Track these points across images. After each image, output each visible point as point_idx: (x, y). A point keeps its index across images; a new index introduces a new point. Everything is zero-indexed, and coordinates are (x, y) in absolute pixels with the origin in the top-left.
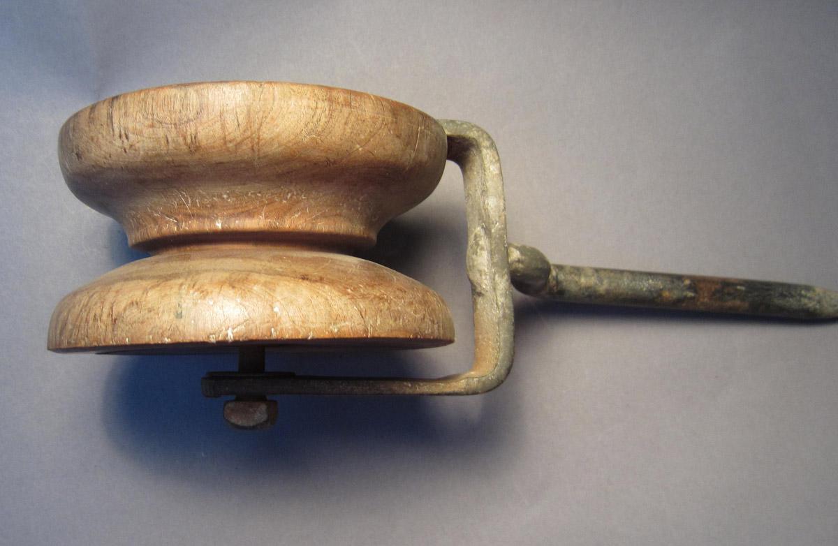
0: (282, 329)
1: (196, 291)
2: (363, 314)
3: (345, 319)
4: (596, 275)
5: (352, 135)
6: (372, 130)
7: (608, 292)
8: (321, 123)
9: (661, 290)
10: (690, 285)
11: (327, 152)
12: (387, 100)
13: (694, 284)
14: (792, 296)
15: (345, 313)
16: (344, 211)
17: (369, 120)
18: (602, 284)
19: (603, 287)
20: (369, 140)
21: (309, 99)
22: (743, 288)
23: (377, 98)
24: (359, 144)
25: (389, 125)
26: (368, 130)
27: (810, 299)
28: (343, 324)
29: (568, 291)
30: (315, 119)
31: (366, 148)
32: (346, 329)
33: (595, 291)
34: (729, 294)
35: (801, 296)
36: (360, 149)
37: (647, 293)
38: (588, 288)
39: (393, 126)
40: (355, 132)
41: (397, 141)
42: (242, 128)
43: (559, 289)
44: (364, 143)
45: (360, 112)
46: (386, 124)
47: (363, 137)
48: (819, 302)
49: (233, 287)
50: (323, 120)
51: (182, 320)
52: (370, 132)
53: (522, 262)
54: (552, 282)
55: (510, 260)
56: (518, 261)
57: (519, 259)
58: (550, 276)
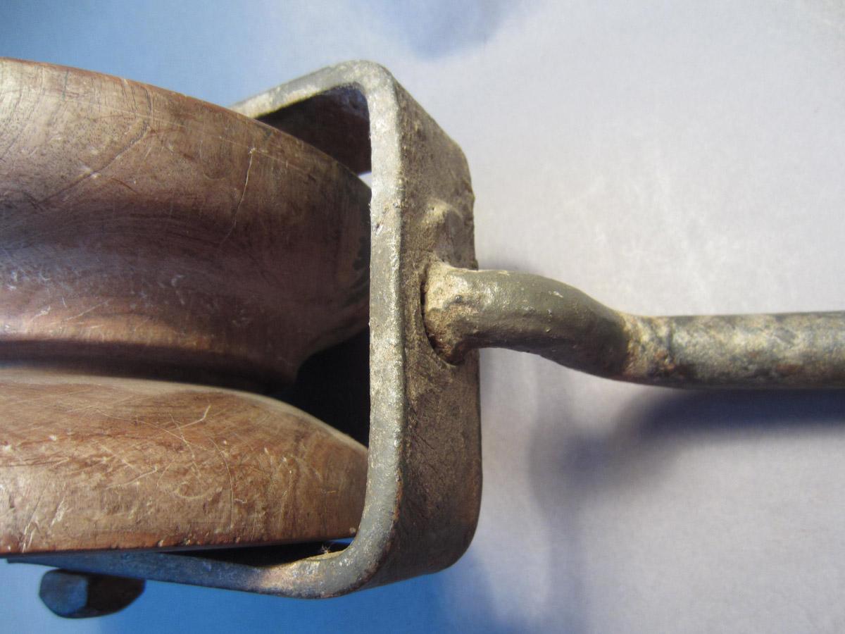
4: (777, 325)
5: (68, 146)
6: (116, 139)
7: (809, 358)
11: (17, 180)
12: (161, 91)
16: (147, 305)
17: (109, 120)
19: (796, 347)
20: (112, 158)
23: (135, 85)
24: (87, 164)
25: (162, 134)
26: (107, 139)
29: (703, 365)
31: (109, 174)
33: (775, 361)
36: (95, 176)
38: (753, 355)
39: (175, 136)
40: (74, 140)
41: (185, 164)
43: (678, 362)
44: (98, 165)
45: (85, 104)
46: (153, 131)
47: (95, 152)
52: (112, 141)
53: (470, 303)
54: (655, 350)
55: (441, 302)
56: (459, 301)
57: (461, 297)
58: (645, 337)
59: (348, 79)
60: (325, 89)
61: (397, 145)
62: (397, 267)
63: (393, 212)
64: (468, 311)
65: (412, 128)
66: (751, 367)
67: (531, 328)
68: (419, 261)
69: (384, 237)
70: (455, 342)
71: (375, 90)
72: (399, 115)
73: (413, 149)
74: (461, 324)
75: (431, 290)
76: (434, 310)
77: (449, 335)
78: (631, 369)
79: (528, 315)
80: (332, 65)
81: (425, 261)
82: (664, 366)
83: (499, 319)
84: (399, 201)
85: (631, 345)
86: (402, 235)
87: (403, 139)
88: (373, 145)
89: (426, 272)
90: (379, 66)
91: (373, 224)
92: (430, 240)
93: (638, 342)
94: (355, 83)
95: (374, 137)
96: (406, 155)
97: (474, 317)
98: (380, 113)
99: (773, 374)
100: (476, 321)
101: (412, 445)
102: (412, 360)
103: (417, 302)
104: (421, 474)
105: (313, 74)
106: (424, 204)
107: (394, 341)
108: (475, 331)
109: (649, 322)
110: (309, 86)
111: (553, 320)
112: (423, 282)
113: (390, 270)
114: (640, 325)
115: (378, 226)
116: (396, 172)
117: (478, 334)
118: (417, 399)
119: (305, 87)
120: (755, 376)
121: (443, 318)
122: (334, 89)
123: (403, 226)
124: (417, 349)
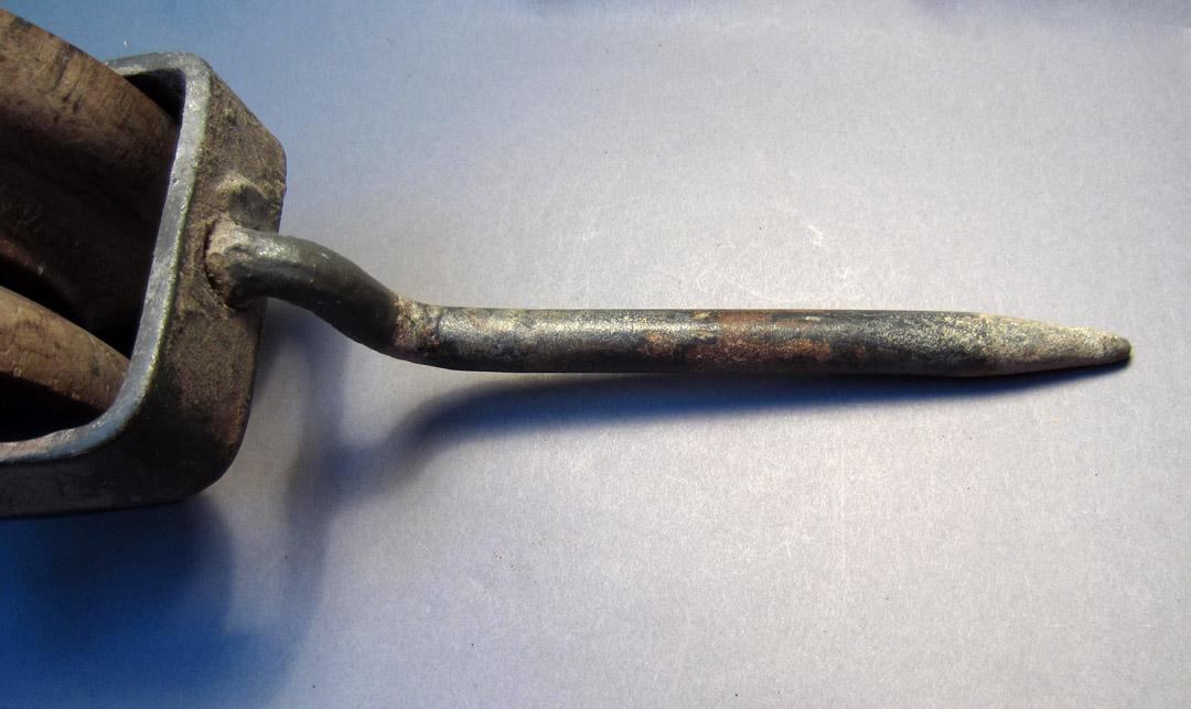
4: (524, 314)
19: (533, 331)
29: (463, 342)
33: (518, 341)
37: (618, 338)
38: (501, 336)
43: (442, 339)
53: (246, 251)
54: (424, 327)
55: (223, 249)
56: (237, 248)
57: (240, 245)
58: (416, 316)
59: (173, 65)
60: (151, 70)
61: (203, 122)
62: (185, 211)
63: (189, 171)
64: (244, 257)
65: (221, 112)
66: (499, 346)
67: (297, 277)
68: (209, 214)
69: (178, 188)
70: (232, 284)
71: (193, 78)
72: (210, 100)
73: (219, 129)
74: (238, 268)
75: (215, 238)
76: (215, 254)
77: (227, 278)
78: (400, 342)
79: (295, 266)
80: (161, 53)
81: (215, 217)
82: (431, 342)
83: (271, 266)
84: (196, 164)
85: (400, 318)
86: (195, 190)
87: (210, 118)
88: (184, 120)
89: (214, 223)
90: (202, 60)
91: (172, 179)
92: (224, 203)
93: (408, 317)
94: (178, 70)
95: (185, 114)
96: (210, 131)
97: (250, 262)
98: (194, 97)
99: (516, 352)
100: (251, 266)
101: (172, 342)
102: (185, 283)
103: (200, 243)
104: (179, 370)
105: (141, 56)
106: (223, 174)
107: (172, 264)
108: (249, 275)
109: (425, 308)
110: (135, 65)
111: (317, 274)
112: (210, 230)
113: (178, 213)
114: (414, 306)
115: (175, 181)
116: (198, 142)
117: (252, 278)
118: (184, 311)
119: (132, 66)
120: (503, 354)
121: (222, 263)
122: (158, 71)
123: (197, 183)
124: (192, 277)
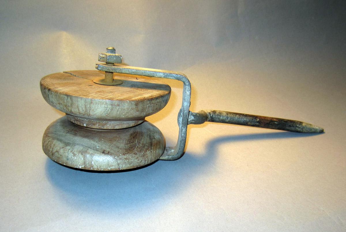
0: (94, 168)
1: (72, 153)
2: (119, 164)
3: (113, 166)
5: (120, 114)
6: (127, 111)
8: (109, 111)
9: (248, 122)
10: (259, 121)
11: (112, 118)
13: (260, 121)
14: (293, 126)
15: (113, 164)
16: (125, 123)
17: (126, 109)
18: (228, 119)
21: (105, 105)
22: (277, 123)
25: (134, 109)
27: (299, 128)
28: (112, 167)
30: (107, 111)
31: (126, 116)
32: (113, 169)
34: (271, 125)
35: (297, 126)
36: (123, 117)
37: (243, 123)
39: (136, 109)
41: (137, 112)
42: (84, 111)
45: (123, 107)
47: (124, 114)
48: (302, 129)
49: (82, 154)
50: (110, 111)
51: (68, 161)
